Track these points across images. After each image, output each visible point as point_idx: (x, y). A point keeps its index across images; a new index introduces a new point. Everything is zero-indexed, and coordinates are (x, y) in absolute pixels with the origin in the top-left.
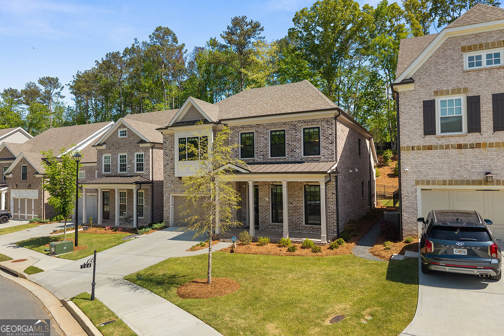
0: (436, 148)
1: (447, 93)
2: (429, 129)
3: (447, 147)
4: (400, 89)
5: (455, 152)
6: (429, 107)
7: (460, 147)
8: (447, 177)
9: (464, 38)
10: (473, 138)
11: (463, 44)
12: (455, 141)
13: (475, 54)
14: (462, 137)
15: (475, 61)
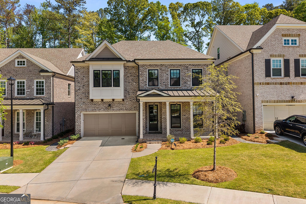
0: (271, 84)
1: (276, 56)
2: (268, 75)
3: (276, 84)
4: (254, 51)
5: (279, 86)
6: (268, 62)
7: (281, 84)
8: (276, 99)
9: (283, 30)
10: (286, 80)
11: (283, 33)
12: (279, 81)
13: (287, 38)
14: (282, 79)
15: (287, 42)
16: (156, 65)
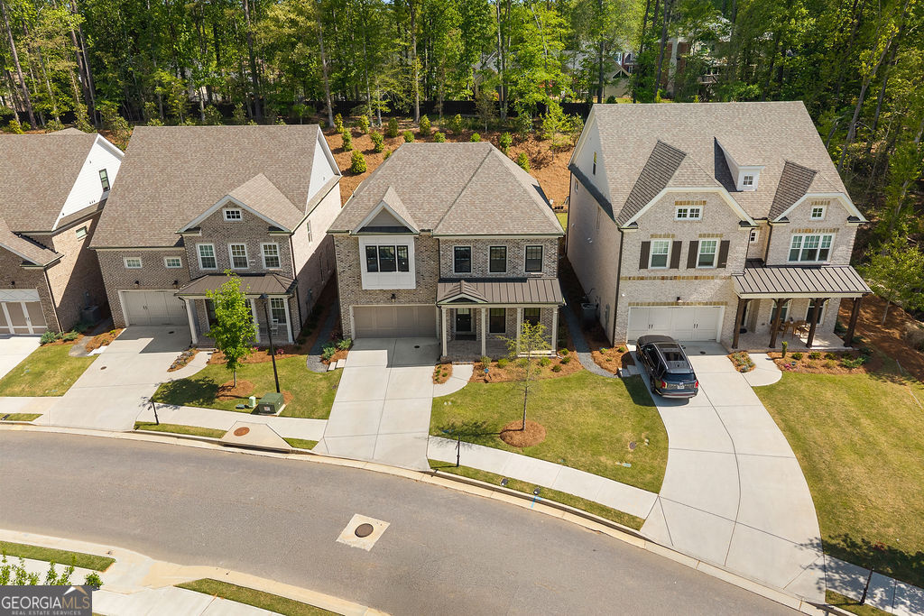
0: (646, 278)
1: (660, 236)
2: (643, 265)
3: (654, 278)
5: (658, 282)
6: (646, 246)
7: (663, 278)
8: (652, 301)
9: (678, 194)
10: (673, 272)
11: (677, 199)
12: (660, 274)
13: (683, 207)
14: (666, 270)
15: (682, 214)
16: (468, 241)
